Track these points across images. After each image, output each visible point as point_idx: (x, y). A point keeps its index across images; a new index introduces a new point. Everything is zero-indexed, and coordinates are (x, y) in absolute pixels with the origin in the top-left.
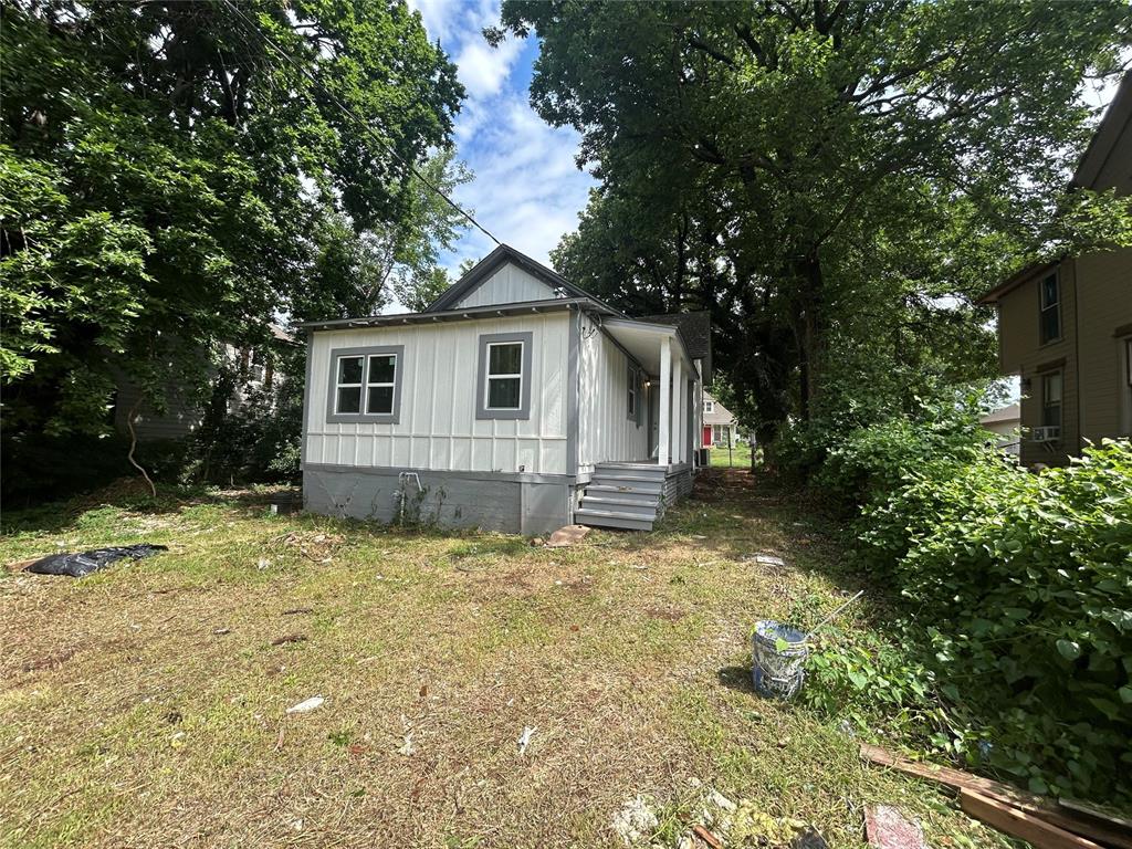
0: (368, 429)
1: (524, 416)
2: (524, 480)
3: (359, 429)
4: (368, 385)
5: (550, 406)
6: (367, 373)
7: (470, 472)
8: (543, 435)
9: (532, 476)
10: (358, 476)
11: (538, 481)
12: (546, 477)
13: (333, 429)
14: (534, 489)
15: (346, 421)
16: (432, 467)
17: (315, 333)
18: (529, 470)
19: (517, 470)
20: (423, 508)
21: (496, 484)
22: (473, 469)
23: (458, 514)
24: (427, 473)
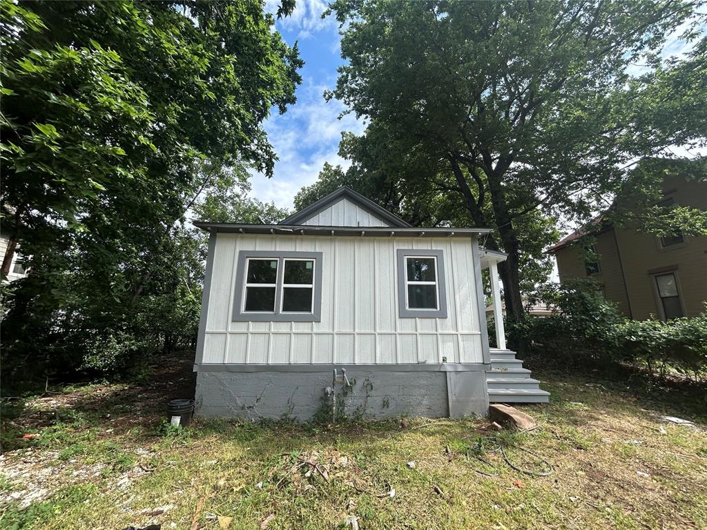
0: (284, 327)
1: (443, 316)
2: (449, 369)
3: (274, 327)
4: (284, 285)
5: (463, 306)
6: (281, 274)
7: (397, 365)
8: (460, 331)
9: (454, 365)
10: (270, 375)
11: (460, 369)
12: (466, 365)
13: (241, 327)
14: (458, 376)
15: (256, 320)
16: (357, 362)
17: (218, 234)
18: (450, 360)
19: (441, 361)
20: (349, 401)
21: (422, 374)
22: (399, 362)
23: (385, 404)
24: (353, 367)
